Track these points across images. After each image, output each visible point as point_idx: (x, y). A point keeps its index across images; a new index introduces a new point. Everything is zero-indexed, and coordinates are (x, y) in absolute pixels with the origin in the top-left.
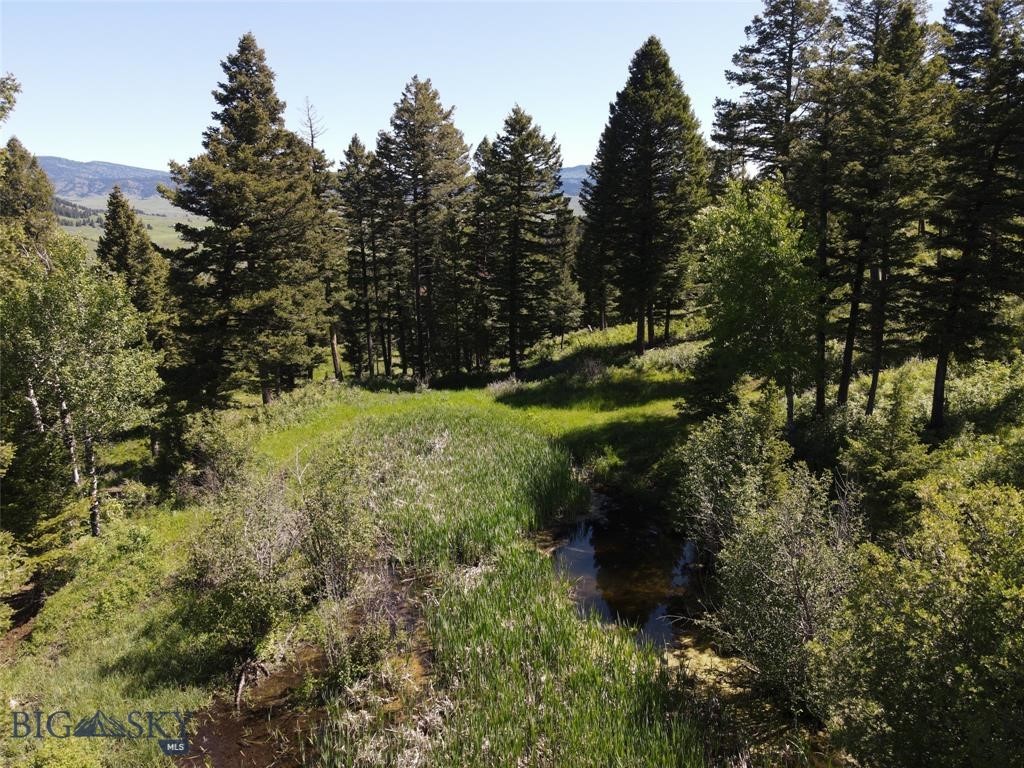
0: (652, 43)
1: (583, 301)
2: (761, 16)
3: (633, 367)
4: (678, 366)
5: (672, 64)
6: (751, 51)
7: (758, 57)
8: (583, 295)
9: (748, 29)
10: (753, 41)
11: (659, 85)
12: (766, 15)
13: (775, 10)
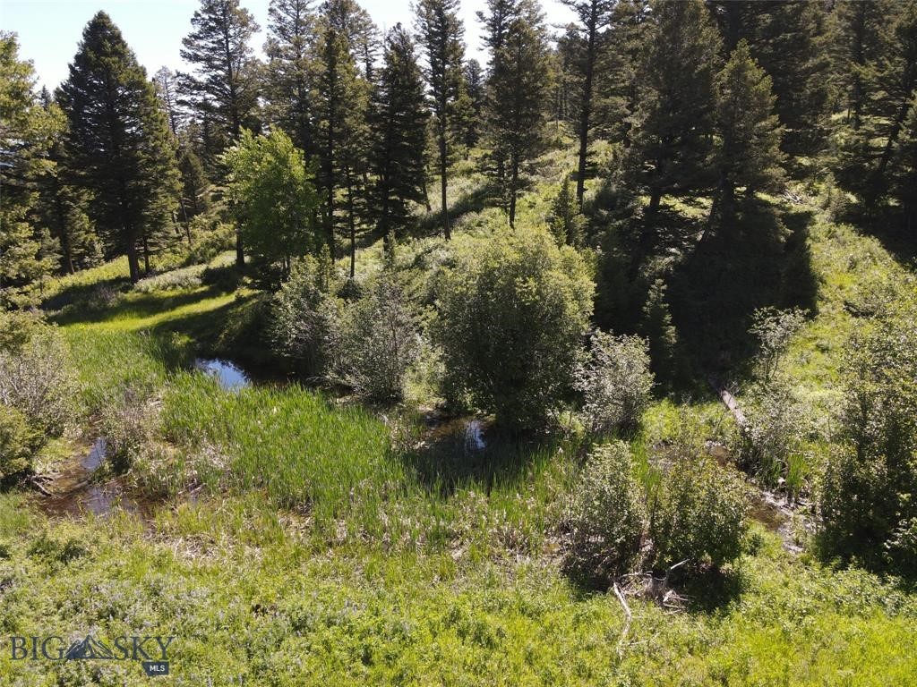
0: (101, 16)
1: (58, 245)
2: (200, 12)
3: (139, 291)
4: (179, 284)
5: (124, 37)
6: (197, 37)
7: (202, 43)
8: (57, 239)
9: (193, 20)
10: (196, 29)
11: (116, 53)
12: (204, 11)
13: (210, 10)
